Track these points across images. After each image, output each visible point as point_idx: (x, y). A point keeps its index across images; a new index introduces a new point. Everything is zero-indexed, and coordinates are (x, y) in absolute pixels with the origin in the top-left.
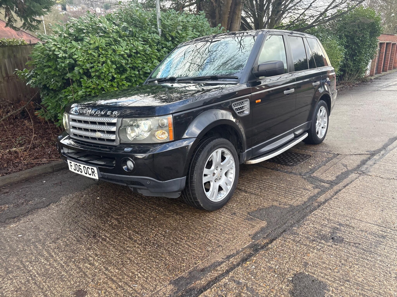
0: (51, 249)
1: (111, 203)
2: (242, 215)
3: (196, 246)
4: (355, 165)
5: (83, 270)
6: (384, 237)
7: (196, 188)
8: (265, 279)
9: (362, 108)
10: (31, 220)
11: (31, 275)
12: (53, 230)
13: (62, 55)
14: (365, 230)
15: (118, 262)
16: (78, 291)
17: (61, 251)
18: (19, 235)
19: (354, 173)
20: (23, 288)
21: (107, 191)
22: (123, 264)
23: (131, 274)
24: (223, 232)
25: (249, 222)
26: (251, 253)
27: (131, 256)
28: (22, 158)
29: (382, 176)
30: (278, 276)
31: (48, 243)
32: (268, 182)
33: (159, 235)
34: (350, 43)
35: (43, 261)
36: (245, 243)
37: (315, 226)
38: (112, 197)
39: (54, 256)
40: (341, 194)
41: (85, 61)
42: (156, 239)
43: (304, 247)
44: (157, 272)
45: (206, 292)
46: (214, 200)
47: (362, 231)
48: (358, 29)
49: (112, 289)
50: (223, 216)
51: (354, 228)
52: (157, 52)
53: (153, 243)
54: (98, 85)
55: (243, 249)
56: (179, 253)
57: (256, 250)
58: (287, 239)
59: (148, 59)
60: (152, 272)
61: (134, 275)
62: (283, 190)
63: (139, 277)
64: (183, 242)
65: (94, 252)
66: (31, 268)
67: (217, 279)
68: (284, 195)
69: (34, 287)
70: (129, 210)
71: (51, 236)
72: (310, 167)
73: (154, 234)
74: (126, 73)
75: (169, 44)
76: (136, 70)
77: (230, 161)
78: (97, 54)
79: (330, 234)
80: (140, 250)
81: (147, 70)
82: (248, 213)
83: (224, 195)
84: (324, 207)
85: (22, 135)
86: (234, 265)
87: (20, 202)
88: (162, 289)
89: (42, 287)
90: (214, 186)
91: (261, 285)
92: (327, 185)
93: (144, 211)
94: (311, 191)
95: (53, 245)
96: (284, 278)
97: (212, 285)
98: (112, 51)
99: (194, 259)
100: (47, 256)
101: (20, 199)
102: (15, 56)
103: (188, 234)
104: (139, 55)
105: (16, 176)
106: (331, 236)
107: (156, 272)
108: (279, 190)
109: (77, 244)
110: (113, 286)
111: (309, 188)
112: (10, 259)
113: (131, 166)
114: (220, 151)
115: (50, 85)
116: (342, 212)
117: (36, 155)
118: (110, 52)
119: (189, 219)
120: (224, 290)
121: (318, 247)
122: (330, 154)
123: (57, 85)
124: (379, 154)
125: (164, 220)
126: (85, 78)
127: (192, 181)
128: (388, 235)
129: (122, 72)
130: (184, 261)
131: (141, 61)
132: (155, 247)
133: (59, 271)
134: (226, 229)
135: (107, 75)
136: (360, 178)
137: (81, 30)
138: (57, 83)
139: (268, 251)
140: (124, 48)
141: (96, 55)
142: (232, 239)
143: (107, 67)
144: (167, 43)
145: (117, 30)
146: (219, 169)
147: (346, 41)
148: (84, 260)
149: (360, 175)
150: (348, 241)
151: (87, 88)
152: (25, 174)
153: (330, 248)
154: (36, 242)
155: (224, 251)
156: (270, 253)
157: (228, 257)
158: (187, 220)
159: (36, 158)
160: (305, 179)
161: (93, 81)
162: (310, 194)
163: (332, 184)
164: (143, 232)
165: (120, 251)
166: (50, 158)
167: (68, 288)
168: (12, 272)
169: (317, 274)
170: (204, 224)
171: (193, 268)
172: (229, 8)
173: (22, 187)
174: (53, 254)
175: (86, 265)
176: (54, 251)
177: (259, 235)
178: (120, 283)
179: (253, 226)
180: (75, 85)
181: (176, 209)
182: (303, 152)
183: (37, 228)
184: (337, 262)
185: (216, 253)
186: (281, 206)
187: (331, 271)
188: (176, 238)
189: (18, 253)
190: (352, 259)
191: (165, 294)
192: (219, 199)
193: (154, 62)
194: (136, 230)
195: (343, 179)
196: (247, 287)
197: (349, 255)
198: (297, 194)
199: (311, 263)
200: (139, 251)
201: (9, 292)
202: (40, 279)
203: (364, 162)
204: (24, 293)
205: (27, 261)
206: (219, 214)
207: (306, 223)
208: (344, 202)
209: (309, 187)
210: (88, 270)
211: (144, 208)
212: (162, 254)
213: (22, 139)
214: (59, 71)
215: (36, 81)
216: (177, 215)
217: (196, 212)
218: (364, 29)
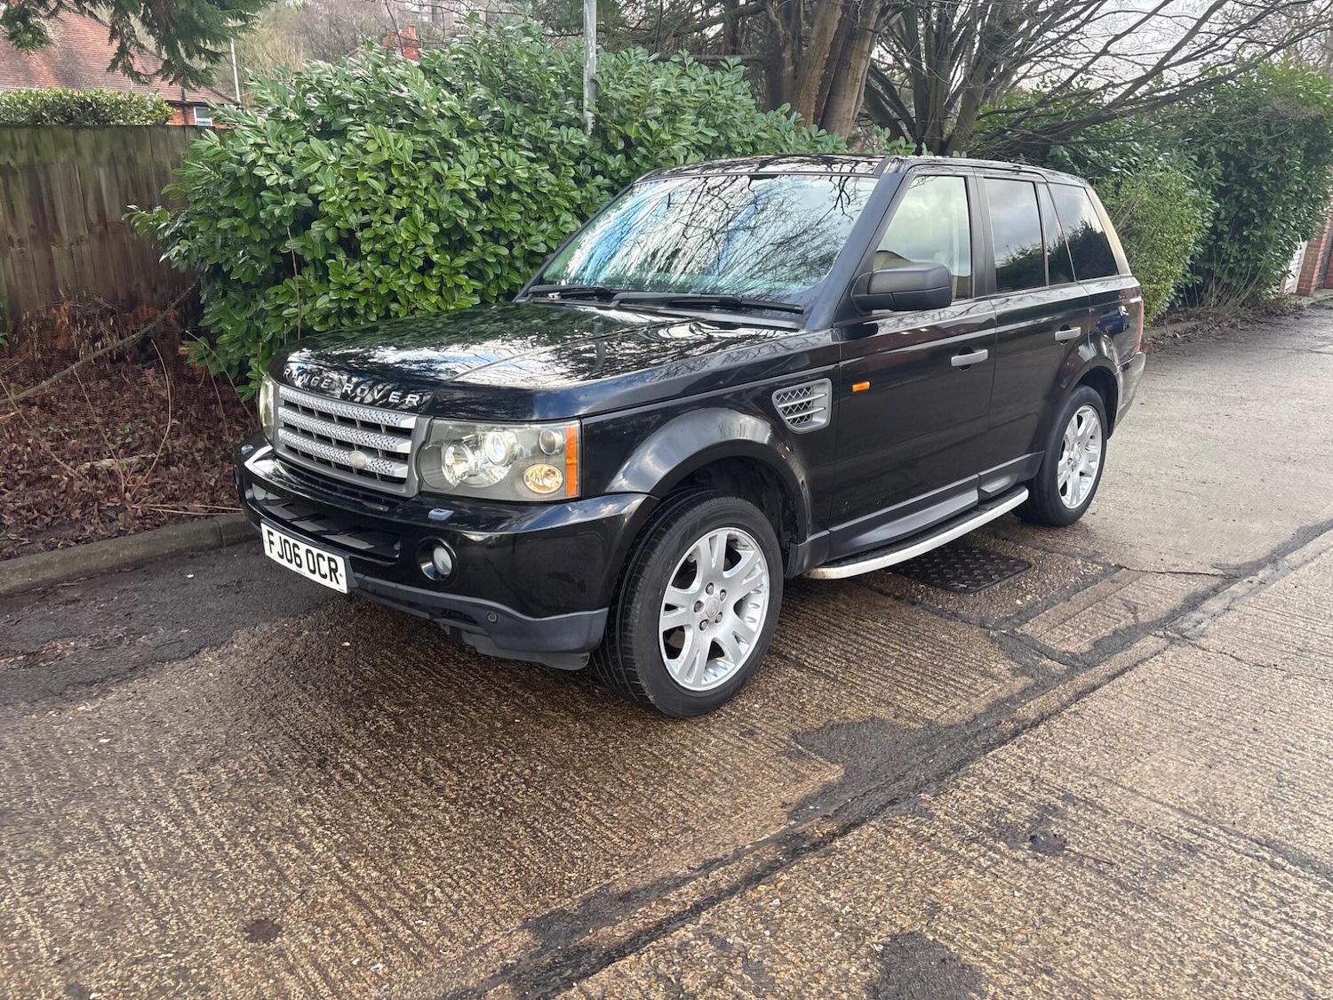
0: (192, 788)
1: (383, 664)
2: (774, 739)
3: (619, 823)
4: (1164, 608)
5: (278, 861)
6: (1191, 850)
7: (635, 647)
8: (804, 943)
9: (1239, 413)
10: (139, 695)
11: (127, 863)
12: (201, 733)
13: (278, 179)
14: (1138, 822)
15: (382, 849)
16: (257, 922)
17: (221, 800)
18: (100, 737)
19: (1155, 635)
20: (101, 899)
21: (376, 624)
22: (394, 855)
23: (413, 887)
24: (706, 786)
25: (791, 764)
26: (778, 861)
27: (422, 833)
28: (127, 494)
29: (1239, 654)
30: (842, 937)
31: (185, 771)
32: (874, 642)
33: (513, 778)
34: (1236, 182)
35: (164, 825)
36: (765, 827)
37: (990, 795)
38: (388, 646)
39: (199, 812)
40: (1093, 703)
41: (347, 203)
42: (503, 788)
43: (939, 857)
44: (491, 889)
45: (622, 962)
46: (691, 685)
47: (1129, 824)
48: (1265, 138)
49: (355, 926)
50: (715, 737)
51: (1106, 812)
52: (575, 186)
53: (493, 800)
54: (380, 281)
55: (757, 845)
56: (562, 840)
57: (795, 853)
58: (895, 827)
59: (543, 208)
60: (476, 888)
61: (422, 892)
62: (918, 672)
63: (435, 900)
64: (580, 807)
65: (314, 811)
66: (129, 842)
67: (662, 928)
68: (917, 688)
69: (131, 897)
70: (435, 691)
71: (194, 750)
72: (1019, 602)
73: (499, 775)
74: (471, 250)
75: (614, 162)
76: (503, 241)
77: (754, 569)
78: (384, 184)
79: (1027, 825)
80: (451, 819)
81: (537, 245)
82: (794, 735)
83: (726, 671)
84: (1032, 739)
85: (135, 416)
86: (722, 890)
87: (112, 633)
88: (498, 940)
89: (154, 900)
90: (695, 643)
91: (788, 957)
92: (1056, 667)
93: (478, 698)
94: (1003, 681)
95: (197, 780)
96: (859, 943)
97: (645, 943)
98: (431, 178)
99: (607, 860)
100: (176, 811)
101: (113, 623)
102: (129, 159)
103: (600, 785)
104: (514, 196)
105: (107, 551)
106: (1029, 832)
107: (488, 889)
108: (904, 668)
109: (267, 780)
110: (359, 919)
111: (1000, 673)
112: (69, 809)
113: (443, 564)
114: (722, 535)
115: (232, 268)
116: (1084, 759)
117: (171, 486)
118: (425, 181)
119: (610, 737)
120: (676, 960)
121: (982, 860)
122: (1093, 562)
123: (254, 270)
124: (1251, 578)
125: (534, 731)
126: (342, 256)
127: (626, 624)
128: (1206, 846)
129: (457, 243)
130: (574, 864)
131: (521, 213)
132: (494, 814)
133: (207, 857)
134: (716, 778)
135: (411, 253)
136: (1169, 654)
137: (339, 104)
138: (254, 262)
139: (830, 860)
140: (471, 169)
141: (380, 187)
142: (728, 812)
143: (412, 229)
144: (610, 160)
145: (452, 111)
146: (717, 591)
147: (1220, 173)
148: (285, 831)
149: (1171, 643)
150: (1077, 850)
151: (344, 288)
152: (134, 546)
153: (1020, 867)
154: (151, 764)
155: (698, 847)
156: (834, 864)
157: (708, 866)
158: (602, 740)
159: (172, 498)
160: (993, 640)
161: (364, 269)
162: (998, 691)
163: (1077, 664)
164: (465, 763)
165: (390, 817)
166: (213, 502)
167: (228, 912)
168: (72, 848)
169: (959, 941)
170: (654, 755)
171: (596, 887)
172: (828, 47)
173: (121, 588)
174: (196, 805)
175: (288, 847)
176: (200, 797)
177: (811, 807)
178: (378, 912)
179: (800, 778)
180: (309, 275)
181: (576, 701)
182: (1007, 549)
183: (155, 722)
184: (1030, 911)
185: (672, 850)
186: (900, 721)
187: (1004, 938)
188: (562, 793)
189: (94, 794)
190: (1077, 908)
191: (503, 956)
192: (709, 682)
193: (562, 219)
194: (448, 755)
195: (1113, 653)
196: (745, 958)
197: (1069, 893)
198: (957, 688)
199: (951, 908)
200: (448, 822)
201: (62, 906)
202: (150, 876)
203: (1194, 602)
204: (102, 912)
205: (120, 821)
206: (704, 731)
207: (965, 783)
208: (1097, 728)
209: (1001, 667)
210: (290, 863)
211: (480, 689)
212: (514, 837)
213: (133, 432)
214: (262, 226)
215: (190, 250)
216: (578, 720)
217: (636, 716)
218: (1286, 137)
